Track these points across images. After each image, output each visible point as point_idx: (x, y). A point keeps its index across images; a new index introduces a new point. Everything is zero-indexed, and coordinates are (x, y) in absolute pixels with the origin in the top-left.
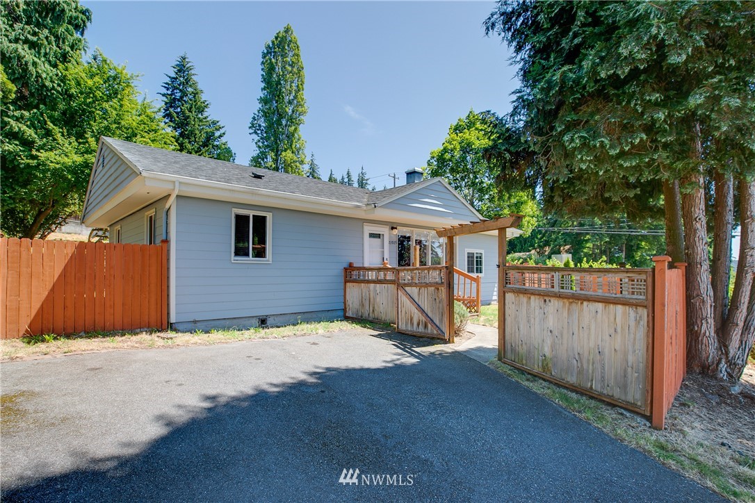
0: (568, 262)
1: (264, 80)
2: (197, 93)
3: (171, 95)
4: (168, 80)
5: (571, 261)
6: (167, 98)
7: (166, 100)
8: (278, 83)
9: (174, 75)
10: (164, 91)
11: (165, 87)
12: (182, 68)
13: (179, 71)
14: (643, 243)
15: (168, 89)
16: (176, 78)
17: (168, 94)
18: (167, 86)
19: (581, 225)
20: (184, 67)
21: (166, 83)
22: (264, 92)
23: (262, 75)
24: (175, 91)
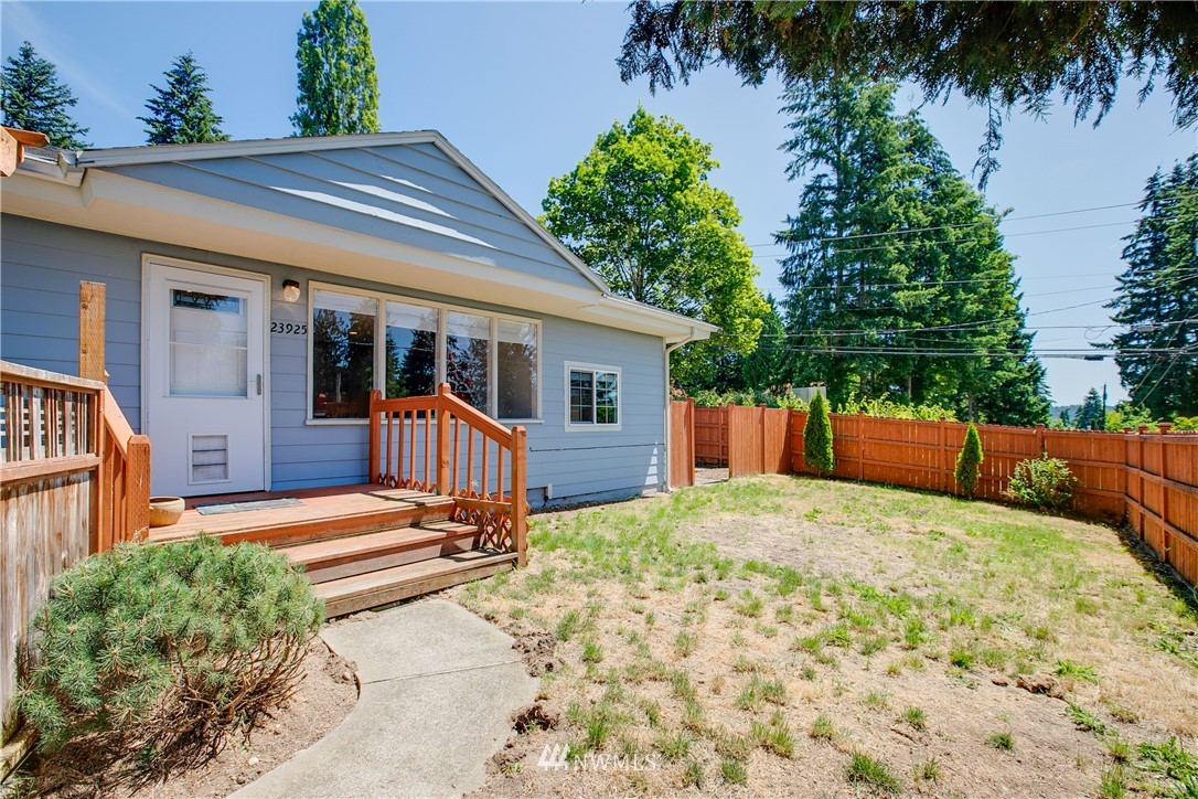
0: (819, 399)
1: (303, 83)
2: (203, 118)
3: (164, 123)
4: (157, 96)
5: (824, 398)
6: (155, 127)
7: (154, 131)
8: (328, 92)
9: (168, 88)
10: (151, 115)
11: (153, 109)
12: (184, 78)
13: (179, 82)
14: (938, 377)
15: (158, 112)
16: (173, 94)
17: (158, 121)
18: (155, 106)
19: (842, 343)
20: (189, 75)
21: (154, 102)
22: (301, 105)
23: (300, 75)
24: (172, 117)
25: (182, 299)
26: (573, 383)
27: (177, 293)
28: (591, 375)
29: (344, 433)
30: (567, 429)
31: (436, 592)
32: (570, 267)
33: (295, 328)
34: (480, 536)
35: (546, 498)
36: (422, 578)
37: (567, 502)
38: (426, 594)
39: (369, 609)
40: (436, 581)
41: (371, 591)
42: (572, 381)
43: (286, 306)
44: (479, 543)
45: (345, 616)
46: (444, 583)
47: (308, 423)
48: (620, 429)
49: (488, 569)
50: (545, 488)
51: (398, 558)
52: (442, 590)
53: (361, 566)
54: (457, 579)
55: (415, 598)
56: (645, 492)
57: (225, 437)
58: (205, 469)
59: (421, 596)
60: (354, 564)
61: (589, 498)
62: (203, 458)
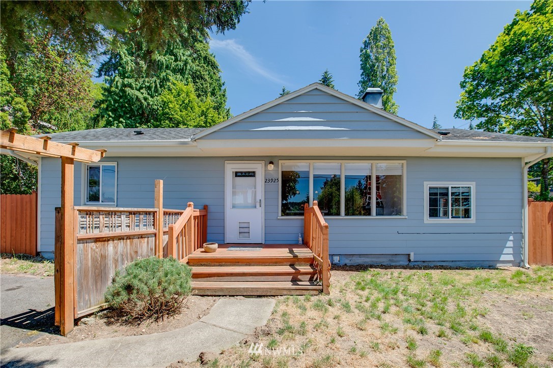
1: (362, 68)
20: (327, 78)
25: (238, 174)
26: (431, 194)
27: (236, 173)
28: (447, 189)
29: (294, 222)
30: (426, 222)
31: (274, 296)
32: (408, 129)
33: (274, 180)
34: (314, 275)
35: (410, 260)
36: (267, 288)
37: (426, 264)
38: (270, 296)
39: (243, 296)
40: (274, 291)
41: (244, 288)
42: (430, 193)
43: (271, 172)
44: (313, 278)
45: (233, 296)
46: (278, 293)
47: (278, 218)
48: (475, 222)
49: (303, 291)
50: (409, 255)
51: (270, 278)
52: (277, 296)
53: (254, 278)
54: (285, 292)
55: (264, 296)
56: (498, 265)
57: (249, 223)
58: (243, 234)
59: (267, 296)
60: (251, 277)
61: (444, 264)
62: (242, 230)
